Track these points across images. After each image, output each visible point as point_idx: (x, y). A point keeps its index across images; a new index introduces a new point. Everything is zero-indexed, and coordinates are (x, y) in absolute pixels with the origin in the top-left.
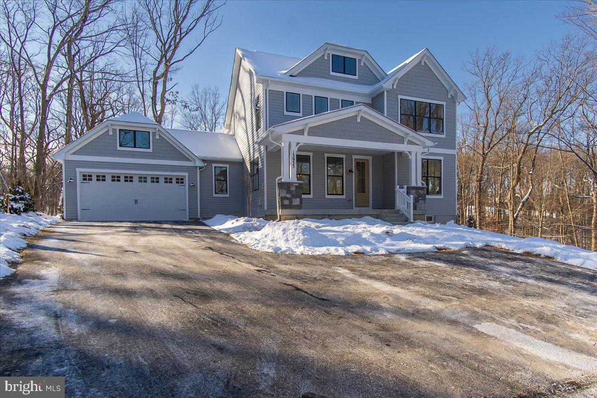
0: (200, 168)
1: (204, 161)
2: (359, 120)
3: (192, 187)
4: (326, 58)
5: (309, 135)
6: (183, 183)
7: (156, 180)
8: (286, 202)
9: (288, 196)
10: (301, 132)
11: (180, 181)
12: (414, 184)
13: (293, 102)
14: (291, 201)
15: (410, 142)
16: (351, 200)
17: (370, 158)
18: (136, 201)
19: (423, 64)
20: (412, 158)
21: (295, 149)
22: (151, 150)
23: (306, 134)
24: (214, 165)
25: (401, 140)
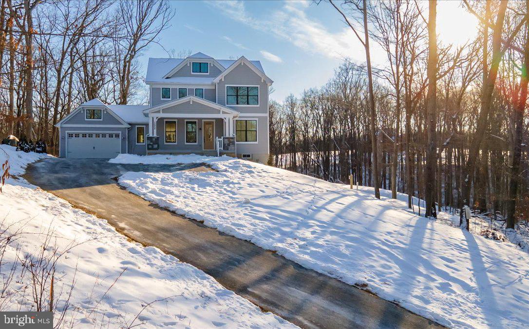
0: (128, 128)
1: (130, 124)
2: (191, 103)
3: (124, 139)
4: (188, 65)
5: (163, 113)
6: (118, 137)
7: (104, 136)
8: (150, 147)
9: (151, 143)
10: (159, 112)
11: (117, 136)
12: (227, 136)
13: (166, 93)
14: (153, 147)
15: (224, 113)
16: (201, 146)
17: (214, 121)
18: (94, 148)
19: (242, 64)
20: (227, 121)
21: (155, 120)
22: (101, 120)
23: (161, 112)
24: (137, 126)
25: (218, 112)
